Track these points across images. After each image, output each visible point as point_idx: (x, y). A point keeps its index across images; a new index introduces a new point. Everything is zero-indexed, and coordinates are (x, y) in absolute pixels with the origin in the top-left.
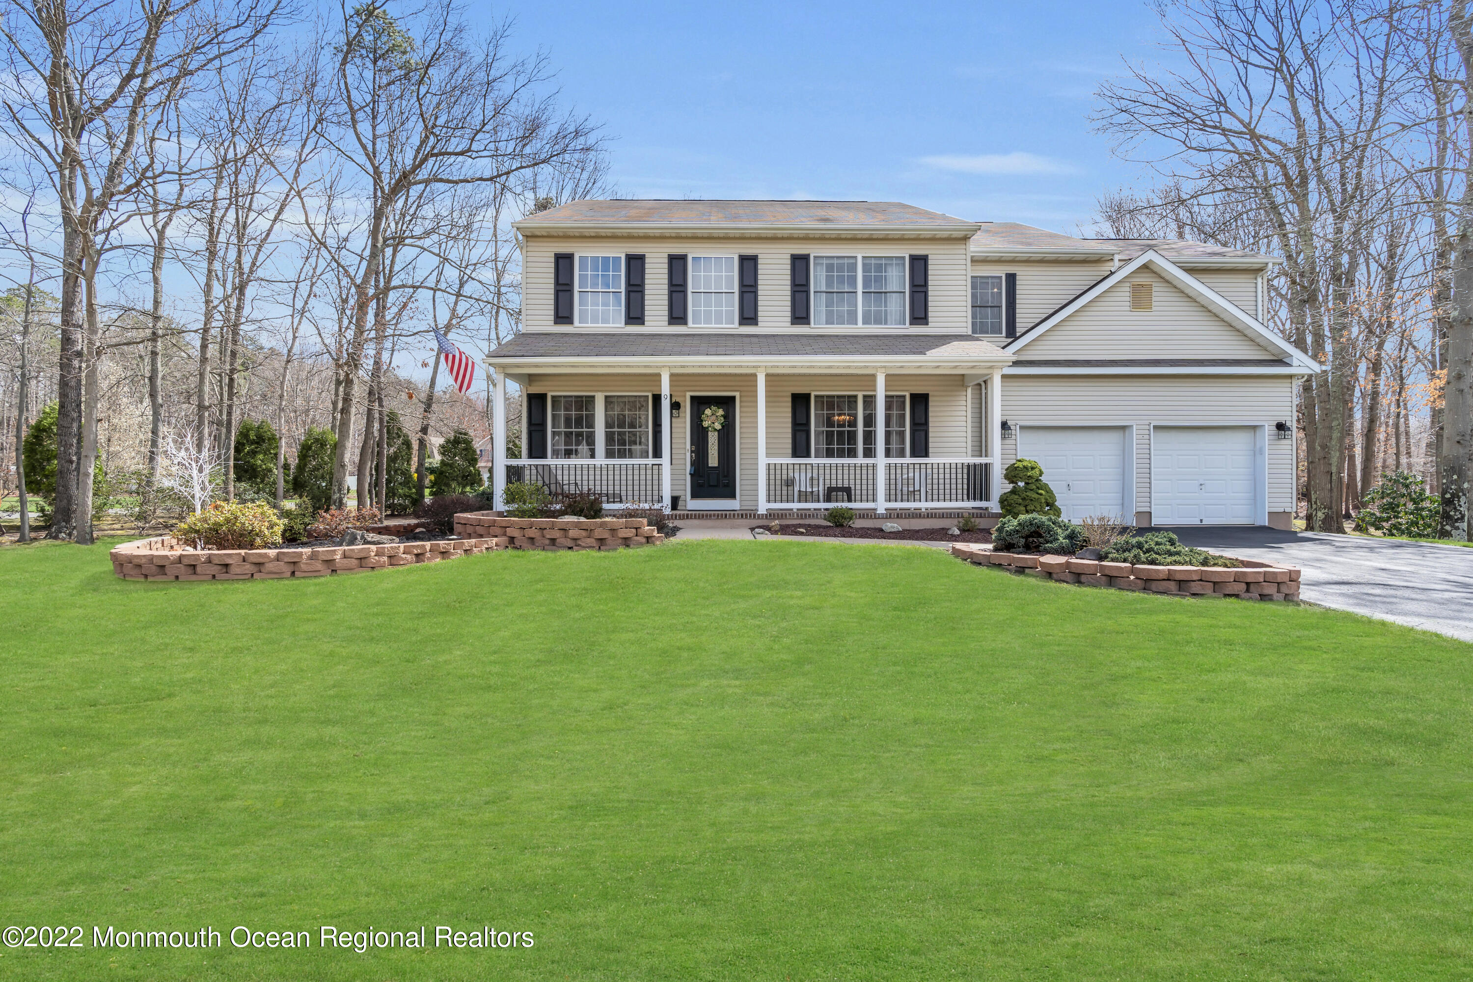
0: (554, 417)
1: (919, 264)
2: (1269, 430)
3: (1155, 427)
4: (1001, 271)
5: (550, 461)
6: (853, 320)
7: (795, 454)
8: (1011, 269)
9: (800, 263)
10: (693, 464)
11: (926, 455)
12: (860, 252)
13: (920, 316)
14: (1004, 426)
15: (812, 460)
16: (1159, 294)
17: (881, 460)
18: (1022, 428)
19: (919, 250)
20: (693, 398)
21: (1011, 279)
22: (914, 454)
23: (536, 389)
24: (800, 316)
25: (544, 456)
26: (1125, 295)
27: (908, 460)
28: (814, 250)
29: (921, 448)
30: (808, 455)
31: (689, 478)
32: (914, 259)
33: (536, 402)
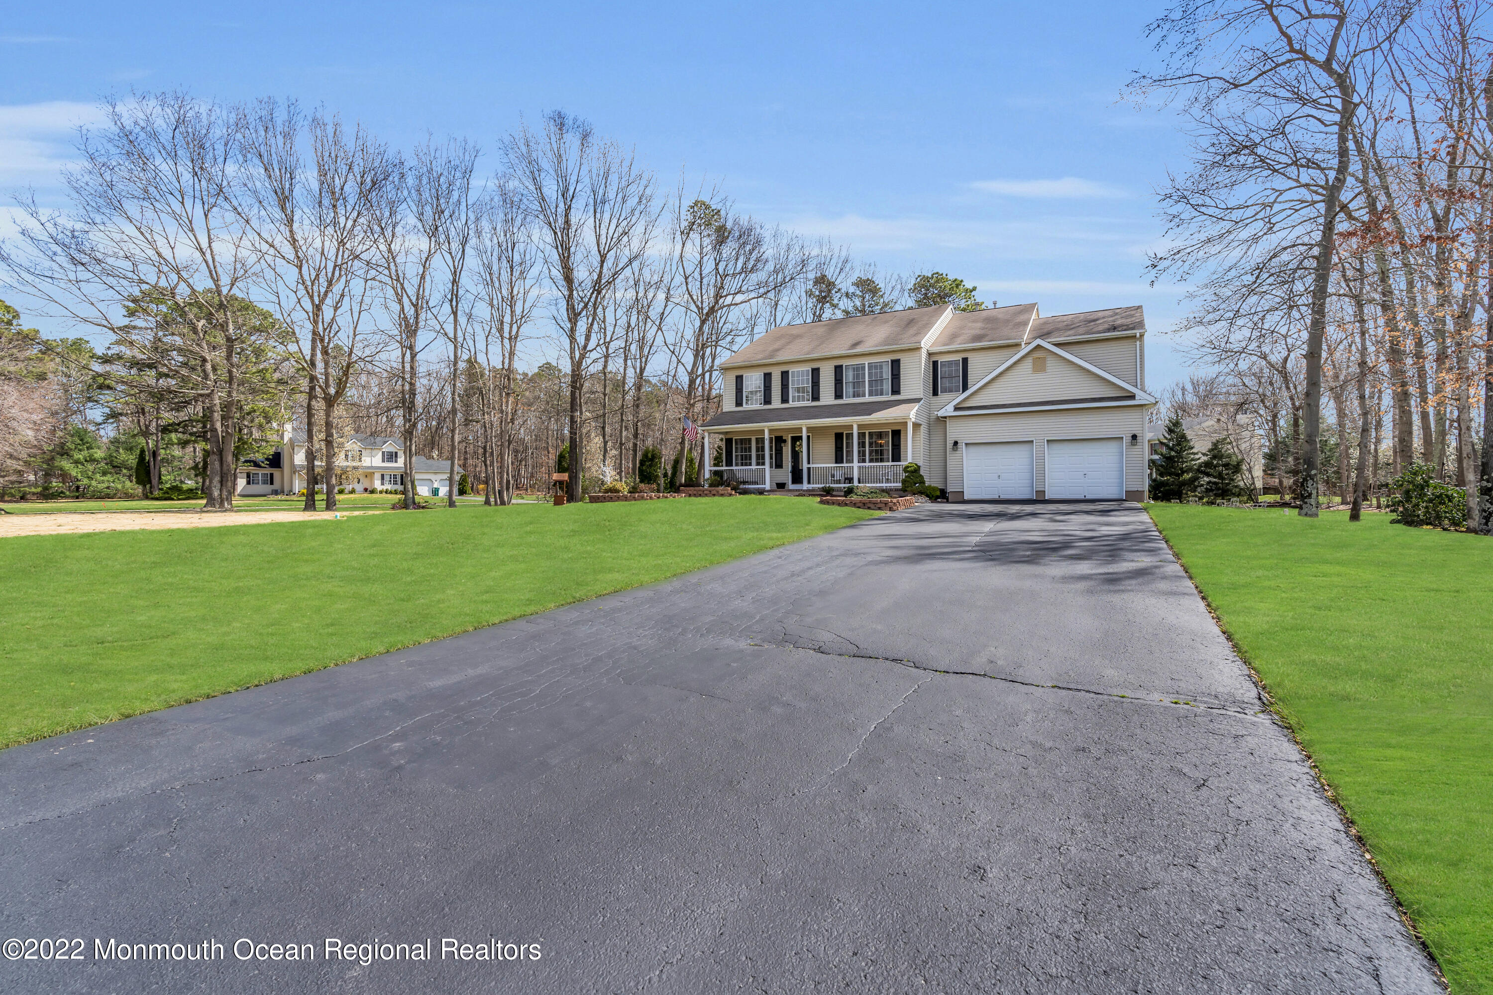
0: (736, 448)
1: (896, 364)
2: (1127, 439)
3: (1048, 441)
4: (958, 357)
5: (734, 468)
6: (864, 395)
7: (836, 462)
8: (964, 355)
9: (838, 369)
10: (793, 467)
11: (899, 460)
12: (866, 361)
13: (896, 390)
14: (956, 443)
15: (845, 465)
16: (1051, 362)
17: (856, 464)
18: (966, 444)
19: (895, 357)
20: (793, 438)
21: (965, 361)
22: (893, 461)
23: (729, 436)
24: (838, 395)
25: (732, 465)
26: (1028, 364)
27: (890, 463)
28: (845, 363)
29: (897, 457)
30: (842, 462)
31: (790, 475)
32: (893, 361)
33: (729, 442)
